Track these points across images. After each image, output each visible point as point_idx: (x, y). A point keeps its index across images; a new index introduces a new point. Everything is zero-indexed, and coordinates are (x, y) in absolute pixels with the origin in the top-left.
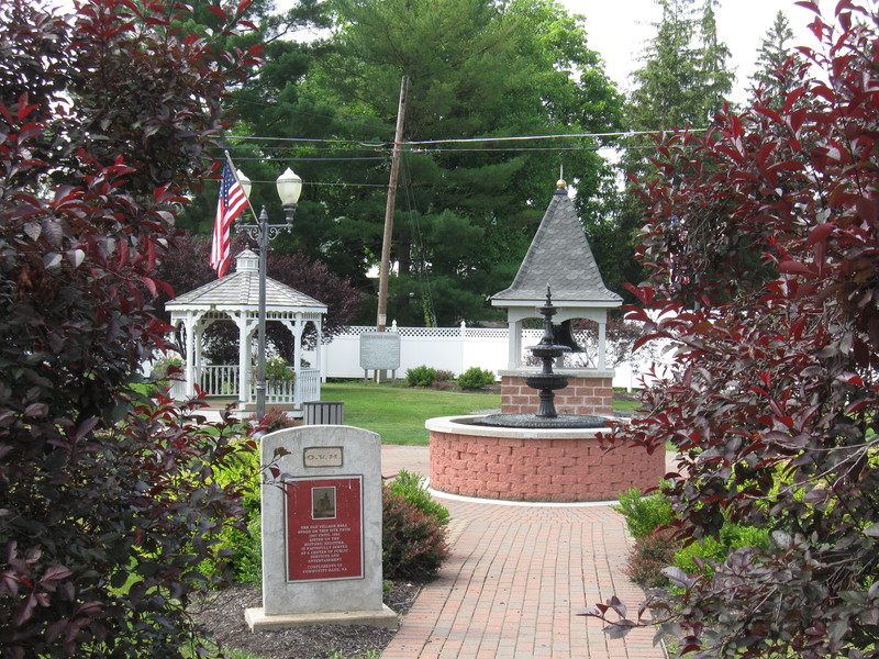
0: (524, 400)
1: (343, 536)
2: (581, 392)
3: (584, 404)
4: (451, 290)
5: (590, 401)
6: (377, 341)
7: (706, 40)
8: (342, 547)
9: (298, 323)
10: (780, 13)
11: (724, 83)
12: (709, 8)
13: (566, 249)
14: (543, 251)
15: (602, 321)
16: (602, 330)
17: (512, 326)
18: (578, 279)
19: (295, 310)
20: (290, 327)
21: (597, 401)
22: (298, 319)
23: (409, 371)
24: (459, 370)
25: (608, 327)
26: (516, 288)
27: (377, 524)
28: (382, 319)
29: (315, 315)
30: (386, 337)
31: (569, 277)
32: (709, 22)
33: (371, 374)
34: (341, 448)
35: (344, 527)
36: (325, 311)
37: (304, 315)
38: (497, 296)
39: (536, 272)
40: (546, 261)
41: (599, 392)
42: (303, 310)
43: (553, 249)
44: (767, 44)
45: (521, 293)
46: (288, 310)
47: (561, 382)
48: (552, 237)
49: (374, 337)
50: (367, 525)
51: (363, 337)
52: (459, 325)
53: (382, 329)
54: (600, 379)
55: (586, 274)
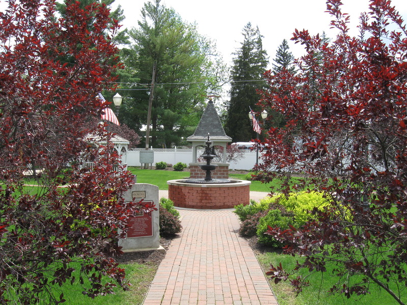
0: (198, 174)
1: (146, 222)
2: (218, 171)
3: (219, 175)
4: (170, 135)
5: (220, 174)
6: (146, 153)
7: (258, 49)
8: (145, 226)
9: (119, 147)
10: (284, 40)
11: (265, 63)
12: (260, 38)
13: (212, 121)
14: (204, 122)
15: (225, 146)
16: (225, 149)
17: (193, 148)
18: (217, 132)
19: (118, 143)
20: (116, 149)
21: (223, 174)
22: (120, 146)
23: (157, 164)
24: (175, 163)
25: (227, 148)
26: (195, 135)
27: (157, 217)
28: (147, 146)
29: (125, 145)
30: (149, 152)
31: (213, 131)
32: (259, 42)
33: (143, 165)
34: (145, 191)
35: (146, 219)
36: (129, 143)
37: (122, 145)
38: (188, 138)
39: (202, 129)
40: (205, 126)
41: (223, 171)
42: (121, 143)
43: (208, 121)
44: (280, 50)
45: (197, 137)
46: (116, 143)
47: (213, 168)
48: (208, 117)
49: (145, 152)
50: (154, 218)
51: (141, 152)
52: (174, 148)
53: (147, 149)
54: (224, 167)
55: (219, 130)
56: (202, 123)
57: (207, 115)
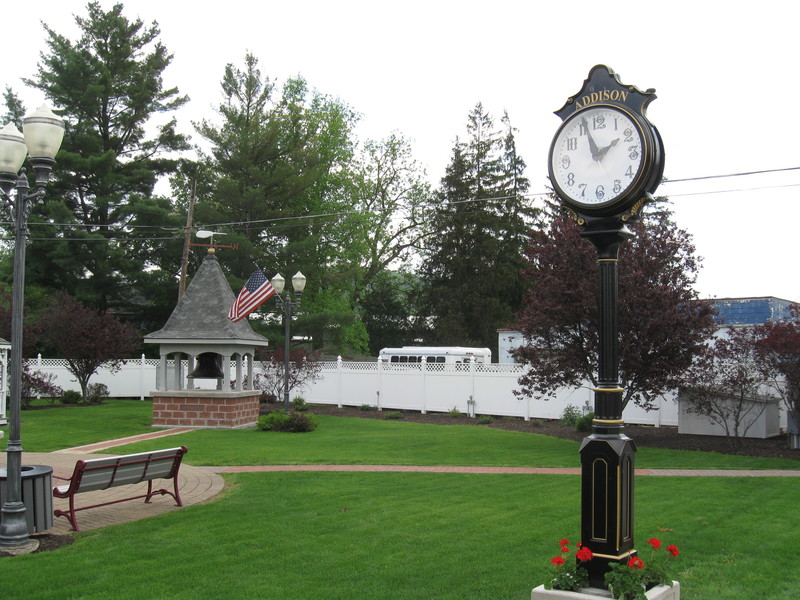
0: (169, 415)
2: (209, 409)
3: (212, 418)
5: (215, 415)
13: (206, 300)
14: (189, 302)
17: (163, 358)
18: (212, 323)
21: (221, 416)
26: (166, 329)
31: (205, 321)
38: (149, 336)
39: (182, 318)
40: (191, 309)
41: (222, 408)
43: (197, 300)
45: (170, 333)
48: (197, 291)
52: (141, 358)
55: (218, 318)
56: (186, 303)
57: (197, 287)
